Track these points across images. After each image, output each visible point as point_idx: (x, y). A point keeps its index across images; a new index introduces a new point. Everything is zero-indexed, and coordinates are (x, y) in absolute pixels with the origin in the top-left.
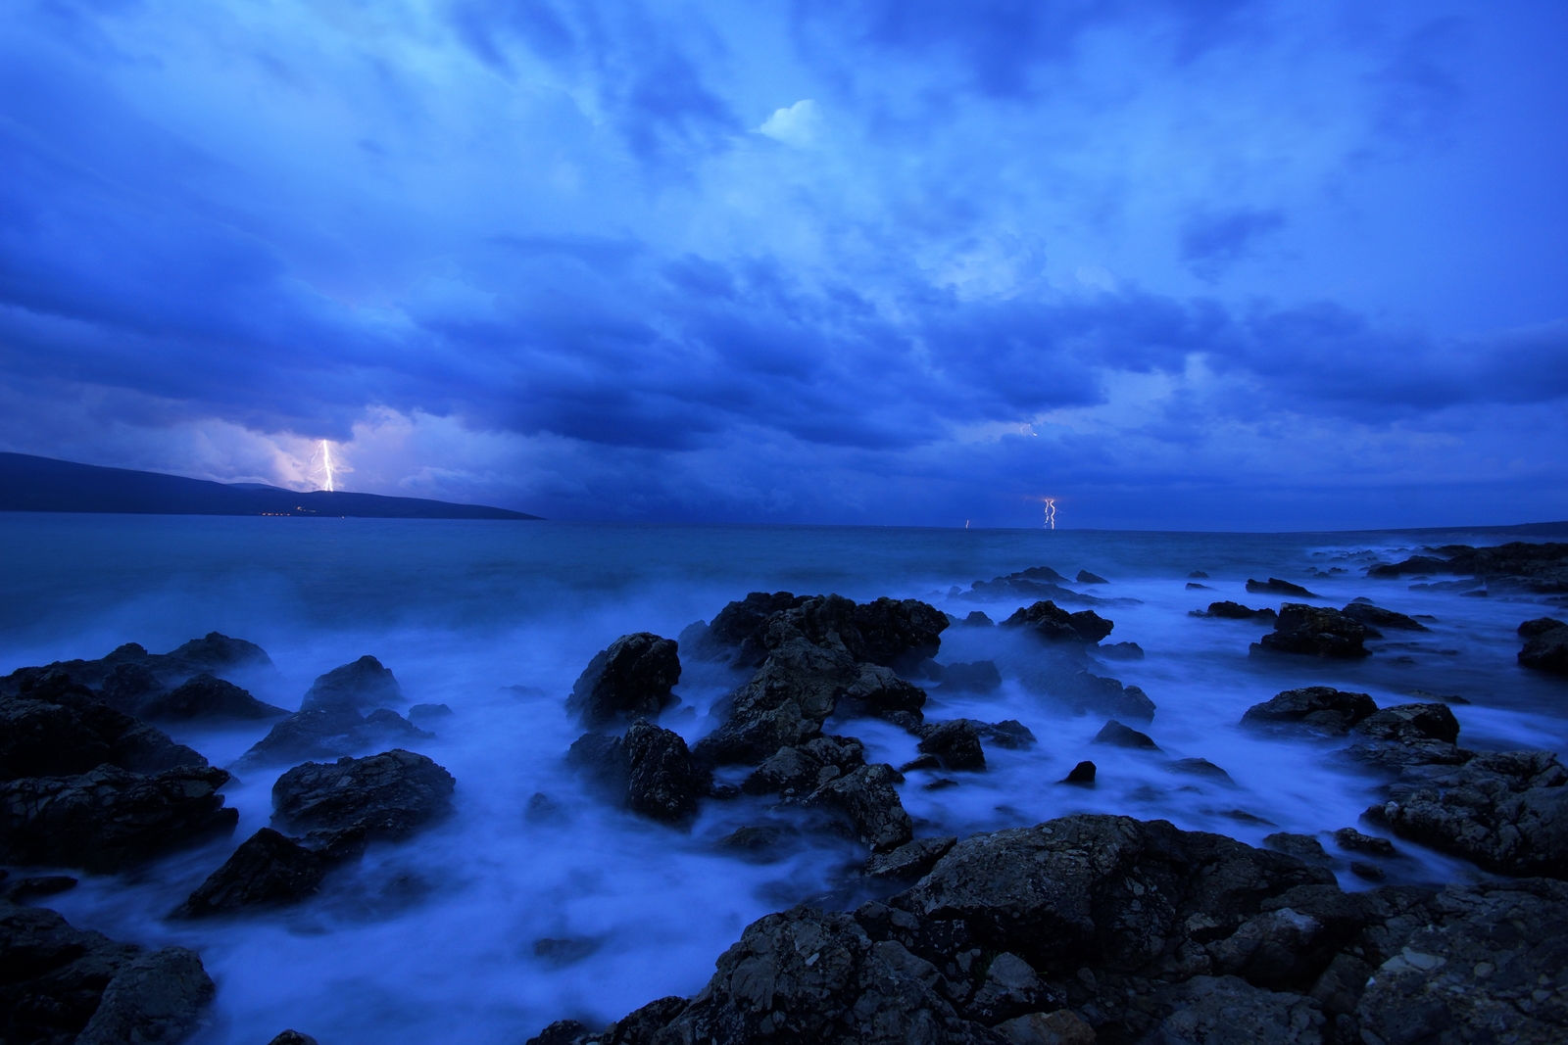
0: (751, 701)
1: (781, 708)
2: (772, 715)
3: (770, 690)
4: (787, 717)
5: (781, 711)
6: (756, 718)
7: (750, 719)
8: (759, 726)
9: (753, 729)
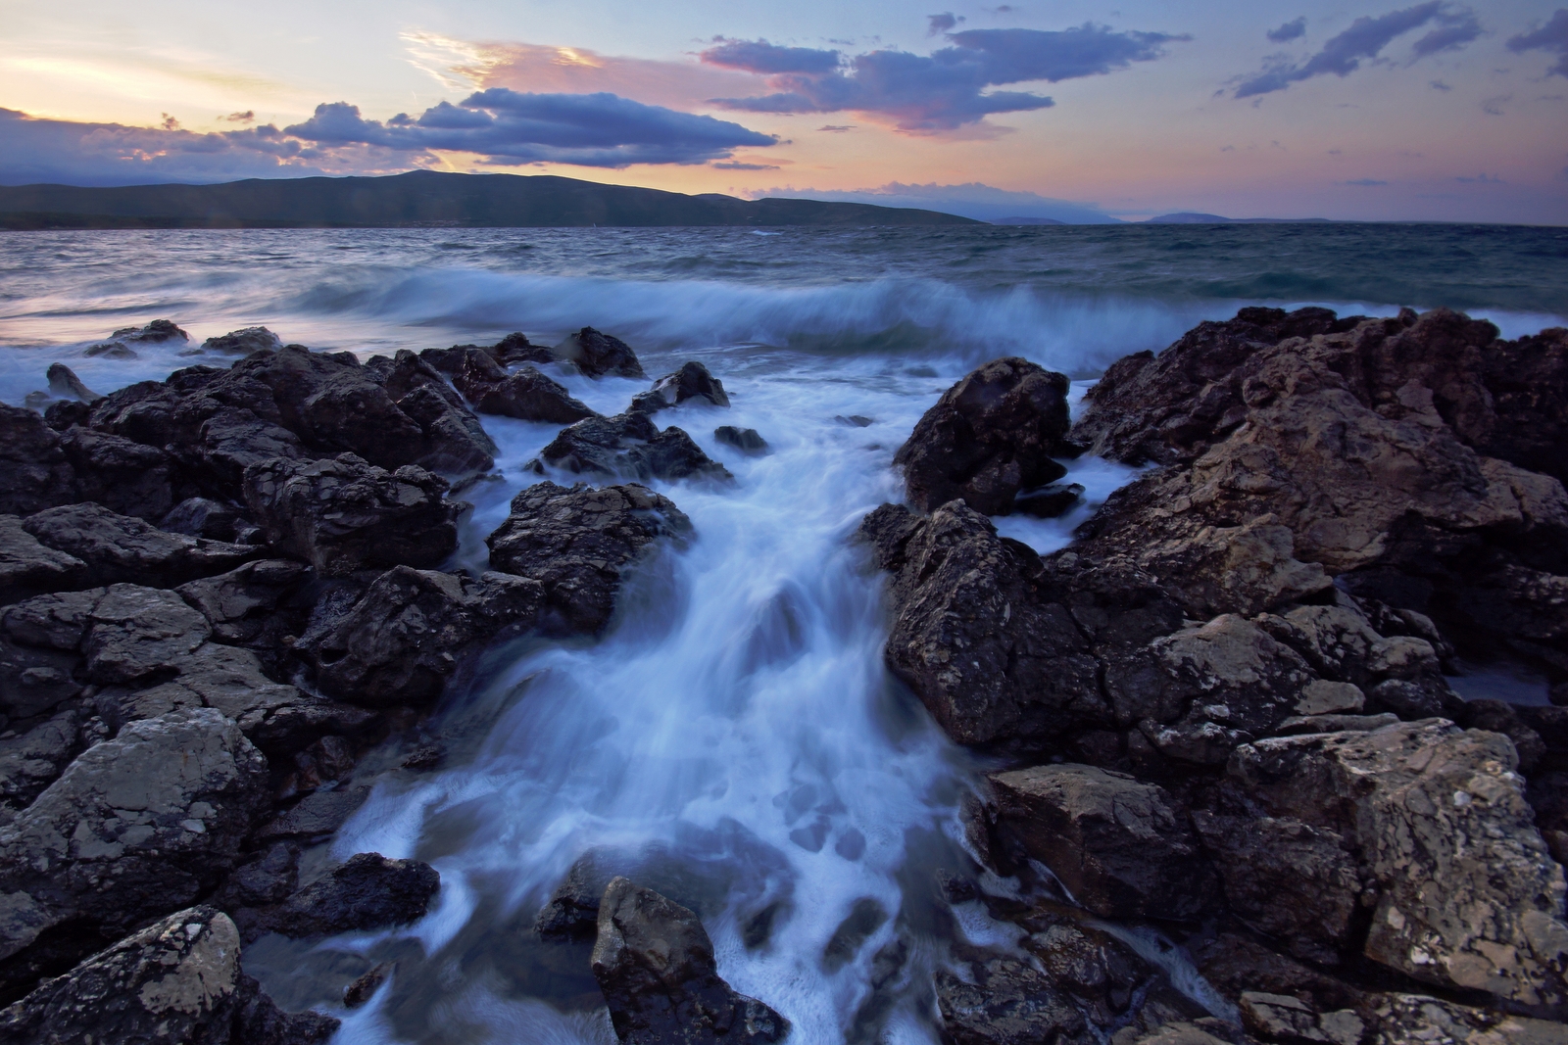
0: (1183, 502)
1: (1245, 529)
2: (1221, 538)
3: (1230, 491)
4: (1256, 549)
5: (1245, 536)
6: (1183, 536)
7: (1171, 535)
8: (1187, 553)
9: (1172, 556)
